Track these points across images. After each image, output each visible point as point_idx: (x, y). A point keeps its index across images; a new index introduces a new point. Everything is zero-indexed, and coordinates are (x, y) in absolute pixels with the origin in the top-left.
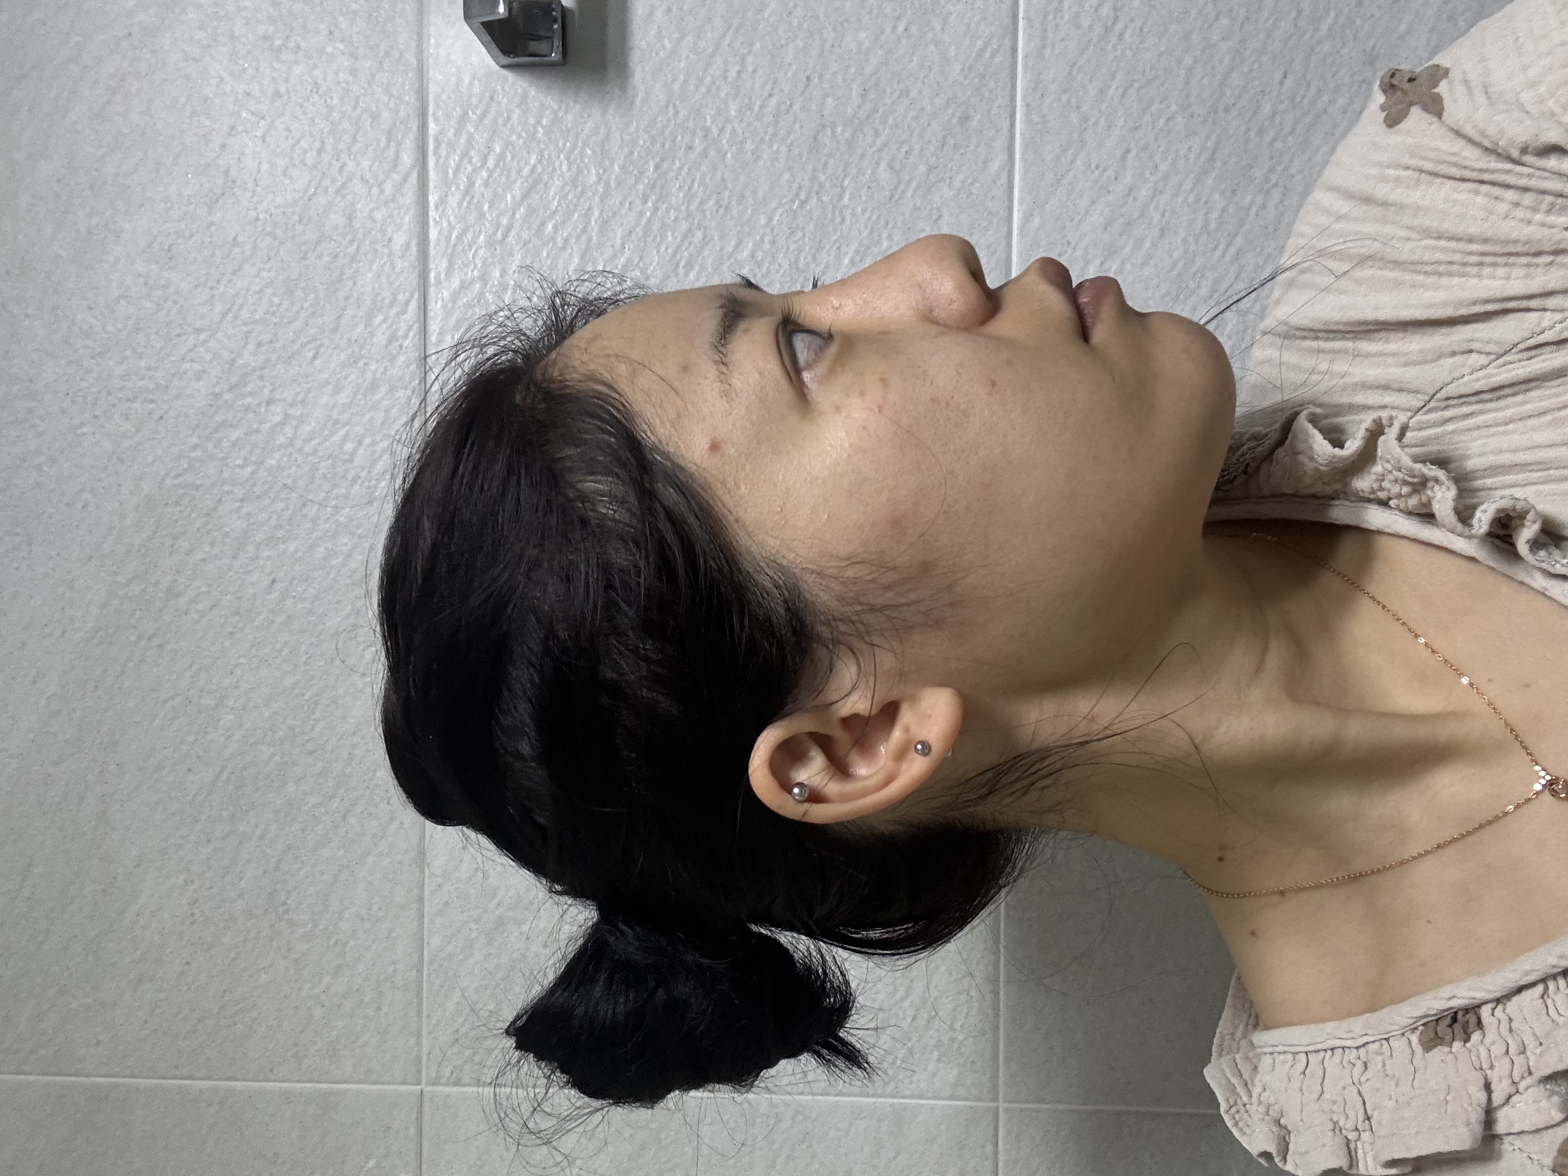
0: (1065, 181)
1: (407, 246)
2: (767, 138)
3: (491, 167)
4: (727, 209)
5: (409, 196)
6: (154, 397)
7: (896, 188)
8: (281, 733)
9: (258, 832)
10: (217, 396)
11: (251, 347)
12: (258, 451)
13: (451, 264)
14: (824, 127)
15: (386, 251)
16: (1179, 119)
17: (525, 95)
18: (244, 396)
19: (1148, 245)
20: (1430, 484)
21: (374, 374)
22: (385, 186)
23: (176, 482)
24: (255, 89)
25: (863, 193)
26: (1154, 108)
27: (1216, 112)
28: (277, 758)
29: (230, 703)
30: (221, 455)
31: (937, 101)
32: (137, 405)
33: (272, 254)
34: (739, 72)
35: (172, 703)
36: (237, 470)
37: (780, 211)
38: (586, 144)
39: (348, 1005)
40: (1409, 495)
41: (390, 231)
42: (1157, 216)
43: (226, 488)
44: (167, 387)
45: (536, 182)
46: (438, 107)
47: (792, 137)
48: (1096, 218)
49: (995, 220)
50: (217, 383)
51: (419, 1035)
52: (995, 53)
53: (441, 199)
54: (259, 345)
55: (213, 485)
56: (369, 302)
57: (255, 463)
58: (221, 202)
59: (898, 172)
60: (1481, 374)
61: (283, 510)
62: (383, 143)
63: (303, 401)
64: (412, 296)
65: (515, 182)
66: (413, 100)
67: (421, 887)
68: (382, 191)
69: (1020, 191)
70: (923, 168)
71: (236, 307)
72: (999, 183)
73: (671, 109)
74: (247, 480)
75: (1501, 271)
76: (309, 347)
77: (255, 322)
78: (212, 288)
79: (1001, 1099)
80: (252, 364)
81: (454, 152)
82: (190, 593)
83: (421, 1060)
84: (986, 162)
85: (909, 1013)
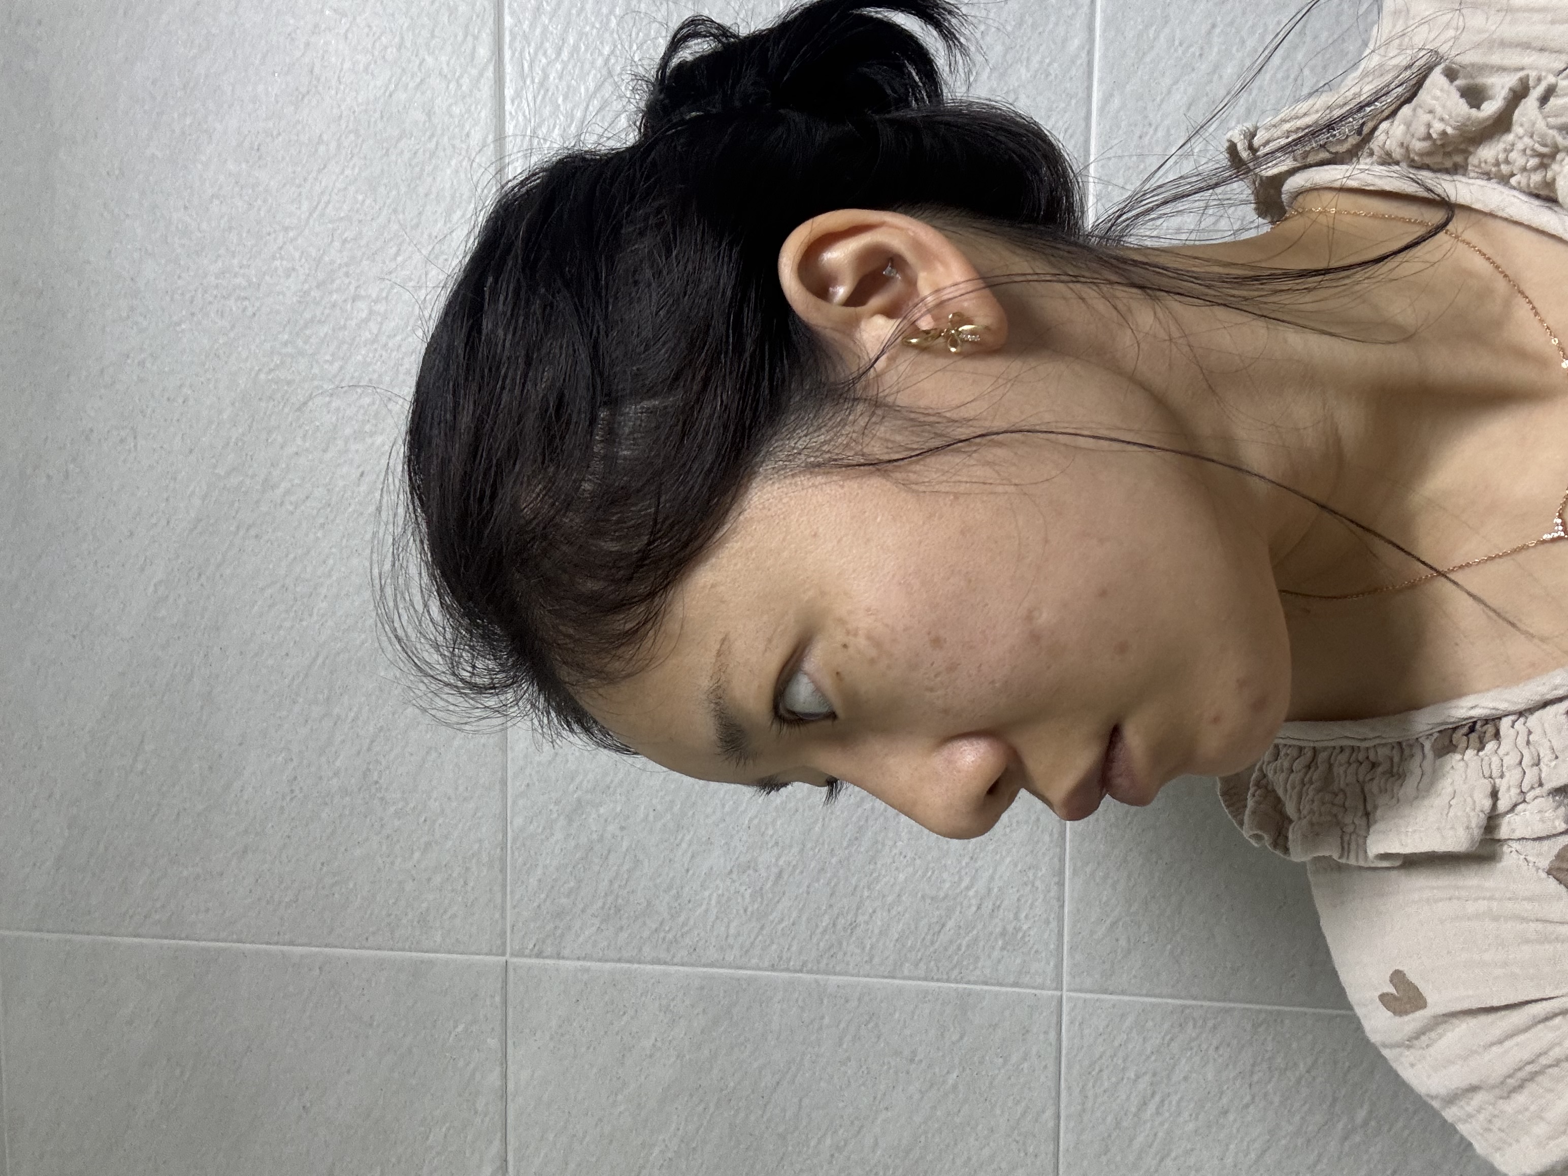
0: (1148, 59)
1: (485, 141)
3: (565, 59)
5: (486, 90)
6: (247, 295)
9: (352, 715)
10: (307, 293)
11: (337, 244)
12: (345, 347)
15: (464, 146)
18: (331, 293)
22: (462, 81)
23: (270, 377)
29: (323, 591)
30: (311, 351)
32: (231, 302)
33: (356, 151)
35: (269, 592)
36: (326, 366)
39: (438, 879)
41: (467, 127)
43: (316, 383)
44: (259, 285)
48: (1179, 98)
49: (1073, 102)
50: (305, 281)
51: (503, 909)
53: (516, 92)
54: (345, 241)
55: (303, 380)
56: (448, 199)
57: (342, 359)
58: (306, 101)
61: (369, 405)
62: (460, 38)
63: (387, 297)
65: (588, 74)
67: (505, 769)
68: (459, 86)
69: (1100, 70)
71: (322, 205)
72: (1079, 62)
74: (335, 376)
76: (392, 244)
77: (340, 219)
78: (299, 186)
79: (1065, 987)
80: (339, 261)
81: (529, 46)
82: (284, 485)
83: (505, 933)
84: (1065, 41)
85: (974, 902)
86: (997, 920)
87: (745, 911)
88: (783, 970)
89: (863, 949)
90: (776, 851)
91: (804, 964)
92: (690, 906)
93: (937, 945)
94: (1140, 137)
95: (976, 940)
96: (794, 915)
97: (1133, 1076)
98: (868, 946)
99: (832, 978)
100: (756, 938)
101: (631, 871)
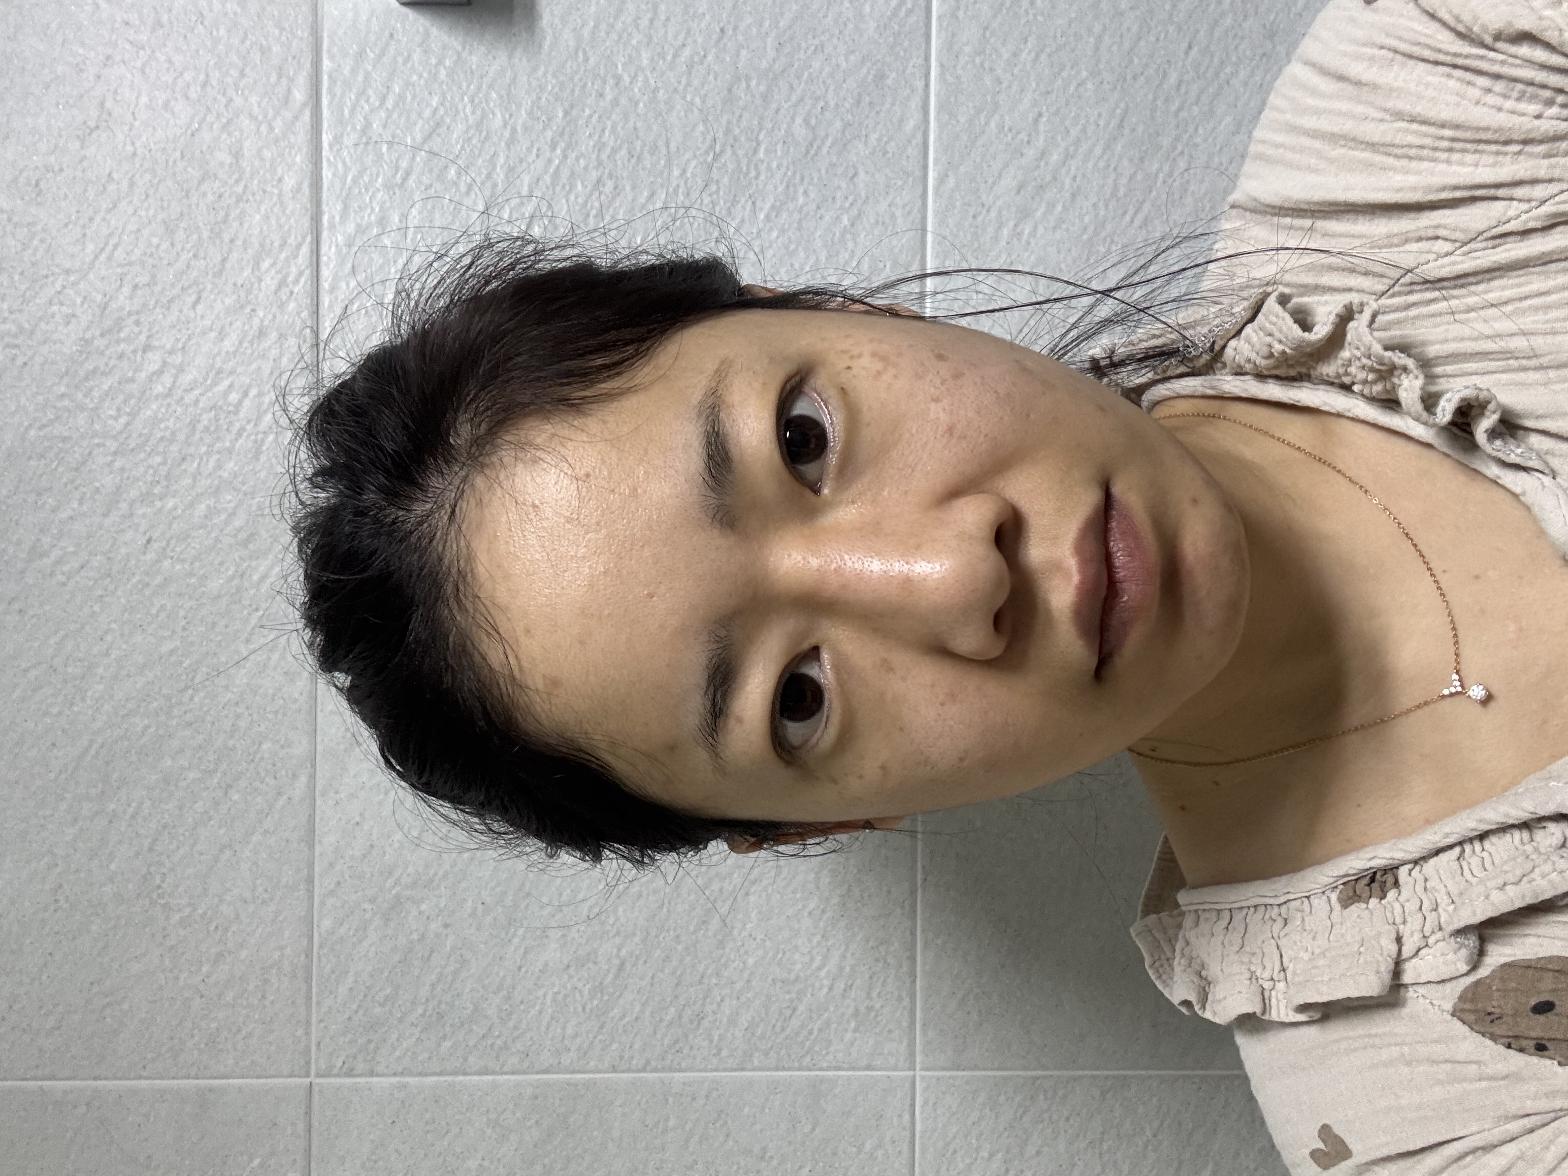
0: (980, 143)
1: (298, 189)
2: (681, 88)
3: (390, 107)
4: (638, 158)
5: (301, 135)
6: (16, 342)
7: (811, 145)
8: (155, 704)
9: (131, 810)
10: (88, 342)
11: (126, 290)
12: (132, 402)
13: (346, 207)
14: (739, 80)
15: (276, 191)
16: (1089, 85)
17: (427, 34)
18: (118, 342)
19: (1059, 208)
20: (1397, 373)
21: (262, 321)
22: (275, 124)
23: (41, 433)
25: (779, 147)
26: (1064, 74)
27: (1125, 80)
28: (152, 730)
29: (100, 671)
30: (91, 406)
31: (852, 58)
33: (151, 192)
34: (651, 21)
35: (34, 673)
36: (110, 422)
37: (694, 163)
38: (491, 87)
39: (230, 994)
40: (1375, 382)
41: (280, 172)
42: (1068, 181)
43: (96, 441)
44: (32, 331)
45: (438, 125)
46: (331, 41)
47: (706, 88)
48: (1009, 181)
49: (911, 179)
50: (88, 328)
51: (308, 1023)
52: (910, 12)
53: (335, 138)
54: (136, 288)
55: (83, 436)
56: (257, 245)
57: (129, 414)
58: (94, 136)
59: (813, 128)
60: (1446, 260)
61: (159, 464)
62: (273, 79)
63: (183, 348)
64: (304, 239)
65: (415, 124)
66: (306, 34)
67: (311, 865)
68: (271, 129)
69: (936, 152)
70: (838, 124)
71: (109, 247)
72: (914, 142)
73: (581, 54)
74: (121, 432)
75: (1469, 158)
76: (190, 291)
77: (130, 264)
78: (84, 227)
79: (918, 1067)
80: (128, 309)
81: (351, 90)
82: (55, 554)
83: (310, 1050)
84: (901, 121)
85: (825, 982)
86: (847, 1002)
87: (584, 1009)
88: (623, 1072)
89: (711, 1041)
90: (617, 940)
91: (648, 1062)
92: (522, 1007)
93: (788, 1031)
94: (974, 217)
95: (828, 1024)
96: (638, 1008)
97: (986, 1155)
98: (716, 1037)
99: (677, 1075)
100: (595, 1037)
101: (456, 973)
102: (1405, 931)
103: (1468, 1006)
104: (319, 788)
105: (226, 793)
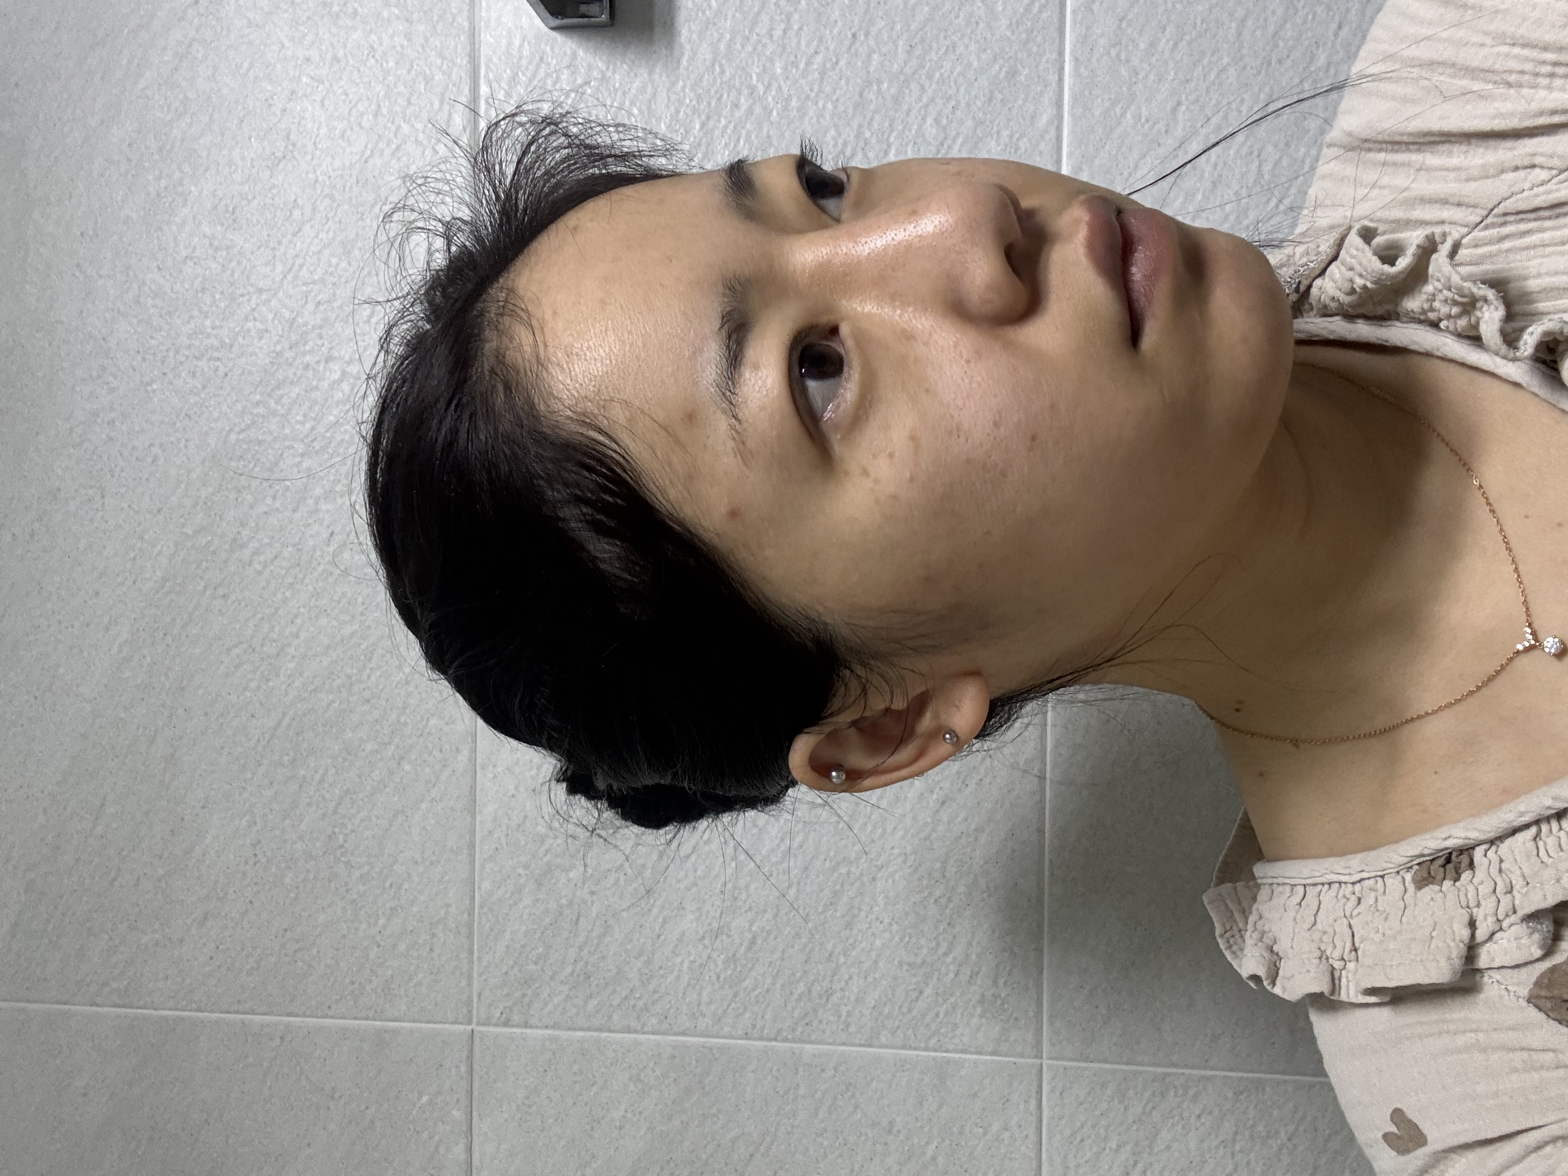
0: (1115, 135)
2: (813, 95)
6: (219, 355)
8: (338, 681)
9: (318, 777)
10: (279, 354)
11: (311, 306)
12: (317, 408)
14: (870, 83)
16: (1231, 72)
17: (574, 55)
18: (304, 354)
23: (241, 437)
24: (314, 54)
25: (910, 148)
26: (1205, 61)
27: (1269, 64)
28: (336, 705)
29: (291, 651)
30: (282, 412)
31: (984, 56)
32: (203, 363)
33: (330, 215)
34: (785, 31)
35: (236, 651)
36: (298, 427)
39: (402, 947)
42: (1209, 169)
43: (287, 443)
44: (231, 346)
46: (488, 67)
47: (838, 92)
50: (278, 342)
51: (470, 977)
54: (319, 303)
55: (275, 439)
57: (315, 420)
58: (281, 166)
59: (944, 128)
62: (436, 105)
66: (465, 62)
67: (473, 832)
70: (970, 123)
71: (297, 266)
72: (1047, 137)
73: (717, 67)
74: (307, 436)
77: (314, 282)
78: (273, 249)
79: (1045, 1056)
80: (312, 323)
82: (253, 545)
83: (472, 1001)
84: (1034, 116)
85: (952, 967)
86: (973, 988)
87: (718, 978)
88: (756, 1039)
89: (839, 1017)
90: (750, 915)
91: (779, 1031)
92: (661, 972)
93: (915, 1013)
95: (954, 1008)
96: (769, 981)
97: (1114, 1146)
98: (844, 1014)
99: (808, 1047)
100: (729, 1005)
101: (601, 937)
102: (1479, 914)
103: (1544, 993)
104: (479, 761)
105: (399, 764)
